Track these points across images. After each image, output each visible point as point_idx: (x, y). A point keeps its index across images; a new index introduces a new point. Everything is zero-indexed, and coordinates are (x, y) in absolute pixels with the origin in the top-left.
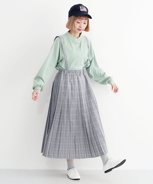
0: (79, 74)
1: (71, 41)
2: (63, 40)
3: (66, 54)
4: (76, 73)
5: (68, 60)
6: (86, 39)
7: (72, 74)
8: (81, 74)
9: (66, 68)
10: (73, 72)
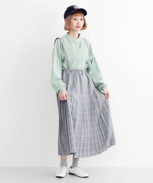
0: (81, 73)
1: (71, 42)
2: (63, 41)
3: (67, 54)
4: (78, 72)
5: (69, 60)
6: (86, 40)
7: (74, 73)
8: (83, 73)
9: (68, 68)
10: (75, 71)
